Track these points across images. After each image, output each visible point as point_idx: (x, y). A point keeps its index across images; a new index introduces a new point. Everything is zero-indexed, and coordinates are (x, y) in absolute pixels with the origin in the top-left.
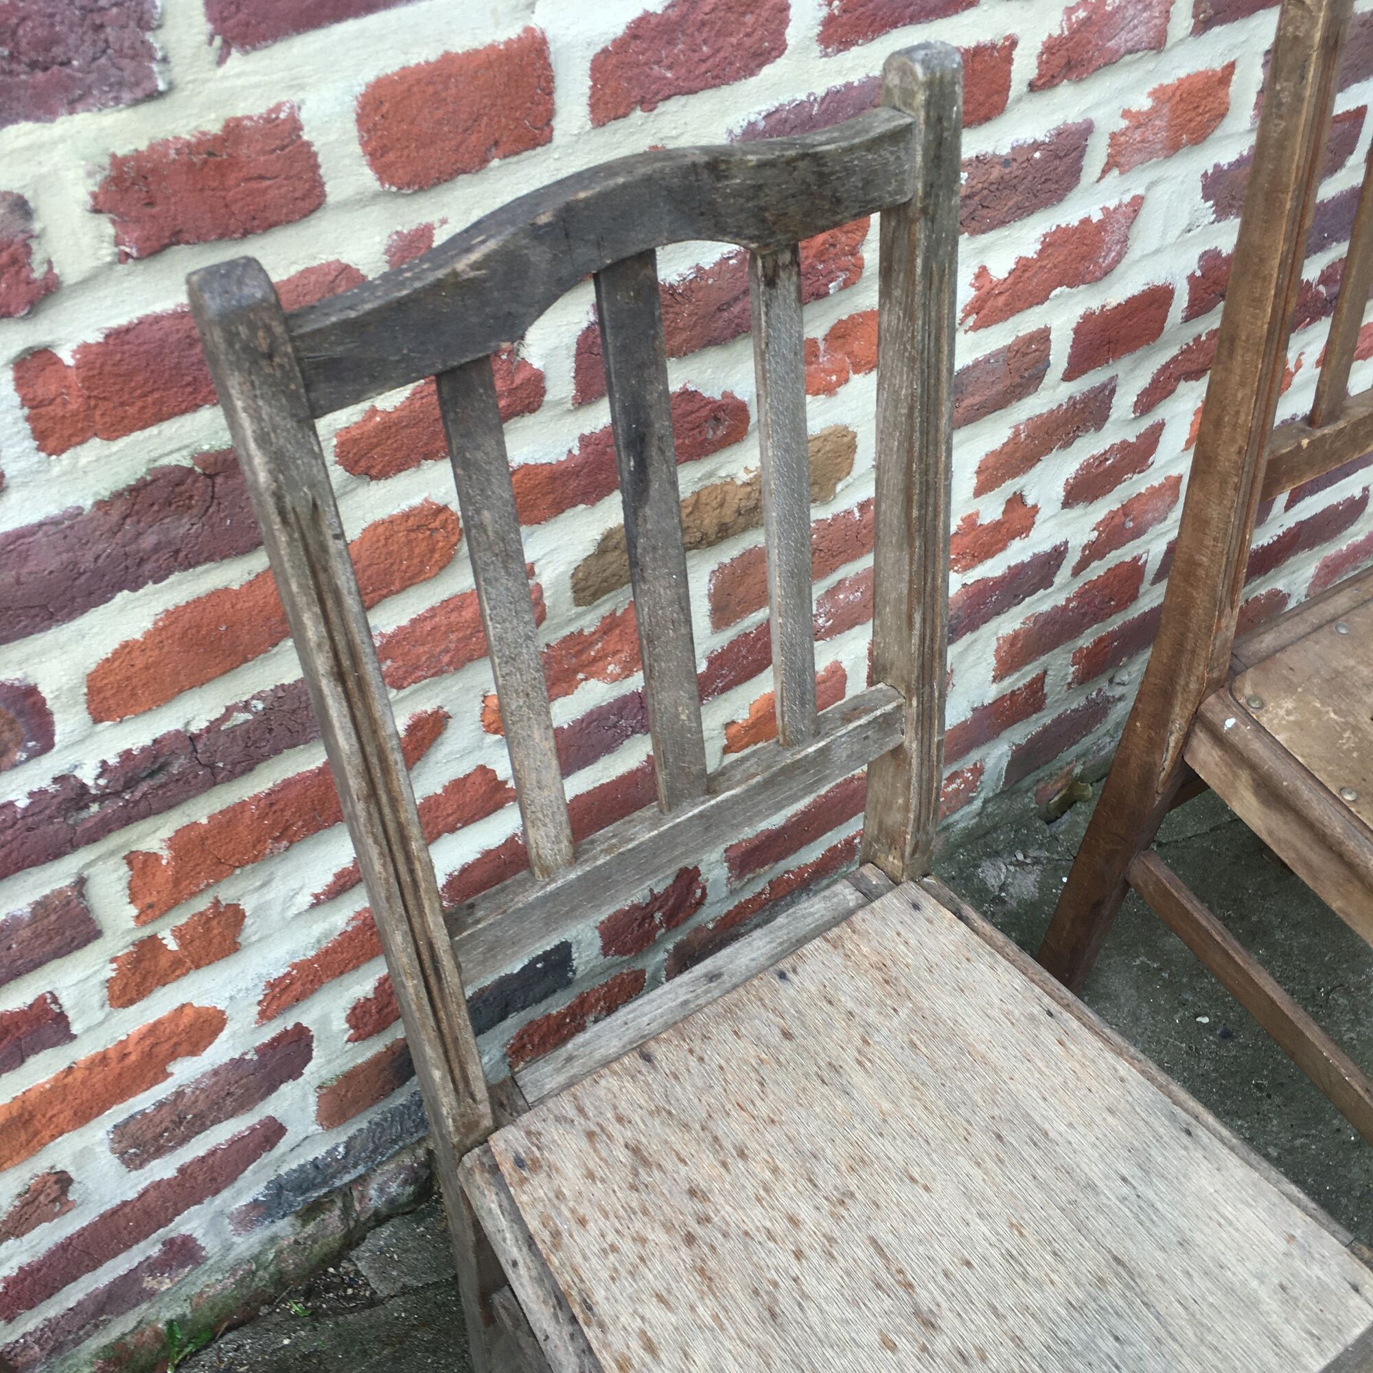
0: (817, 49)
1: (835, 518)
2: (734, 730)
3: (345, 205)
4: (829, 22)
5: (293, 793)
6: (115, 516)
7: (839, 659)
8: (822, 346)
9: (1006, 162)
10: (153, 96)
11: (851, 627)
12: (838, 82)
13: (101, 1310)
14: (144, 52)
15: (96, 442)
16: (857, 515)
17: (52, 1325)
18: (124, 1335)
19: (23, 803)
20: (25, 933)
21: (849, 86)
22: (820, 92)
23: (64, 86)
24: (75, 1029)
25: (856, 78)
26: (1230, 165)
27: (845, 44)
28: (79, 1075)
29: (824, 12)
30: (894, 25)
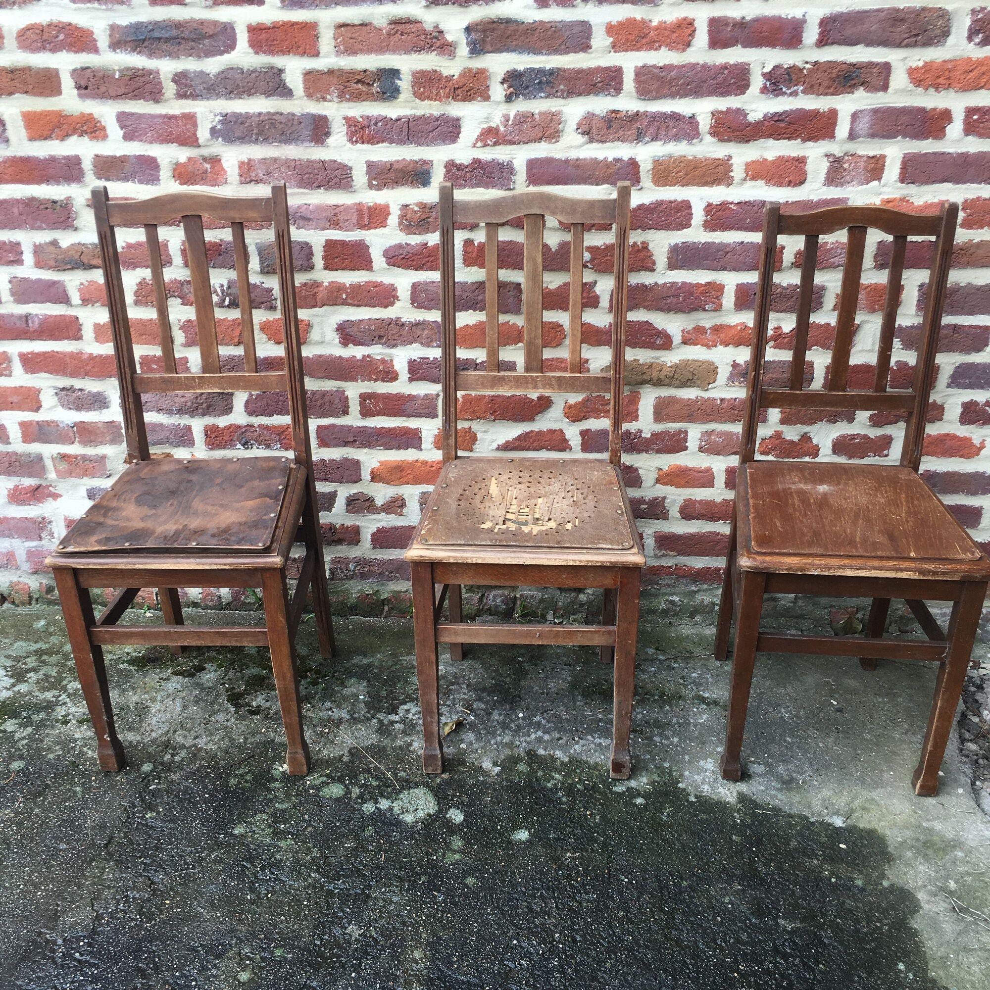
0: (702, 229)
1: (709, 399)
2: (661, 473)
3: (550, 229)
4: (706, 221)
5: (500, 400)
6: (474, 287)
7: (712, 466)
8: (709, 331)
9: (784, 288)
10: (509, 189)
11: (718, 454)
12: (710, 240)
13: (397, 570)
14: (510, 179)
15: (476, 267)
16: (719, 402)
17: (383, 563)
18: (400, 592)
19: (431, 359)
20: (420, 402)
21: (714, 243)
22: (703, 242)
23: (492, 182)
24: (423, 446)
25: (717, 241)
26: (907, 327)
27: (713, 230)
28: (419, 464)
29: (705, 218)
30: (731, 229)
